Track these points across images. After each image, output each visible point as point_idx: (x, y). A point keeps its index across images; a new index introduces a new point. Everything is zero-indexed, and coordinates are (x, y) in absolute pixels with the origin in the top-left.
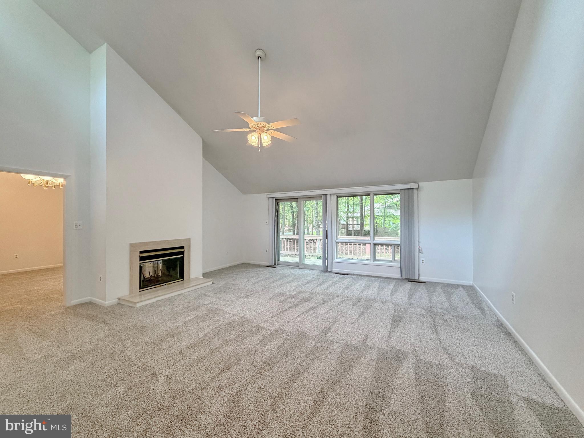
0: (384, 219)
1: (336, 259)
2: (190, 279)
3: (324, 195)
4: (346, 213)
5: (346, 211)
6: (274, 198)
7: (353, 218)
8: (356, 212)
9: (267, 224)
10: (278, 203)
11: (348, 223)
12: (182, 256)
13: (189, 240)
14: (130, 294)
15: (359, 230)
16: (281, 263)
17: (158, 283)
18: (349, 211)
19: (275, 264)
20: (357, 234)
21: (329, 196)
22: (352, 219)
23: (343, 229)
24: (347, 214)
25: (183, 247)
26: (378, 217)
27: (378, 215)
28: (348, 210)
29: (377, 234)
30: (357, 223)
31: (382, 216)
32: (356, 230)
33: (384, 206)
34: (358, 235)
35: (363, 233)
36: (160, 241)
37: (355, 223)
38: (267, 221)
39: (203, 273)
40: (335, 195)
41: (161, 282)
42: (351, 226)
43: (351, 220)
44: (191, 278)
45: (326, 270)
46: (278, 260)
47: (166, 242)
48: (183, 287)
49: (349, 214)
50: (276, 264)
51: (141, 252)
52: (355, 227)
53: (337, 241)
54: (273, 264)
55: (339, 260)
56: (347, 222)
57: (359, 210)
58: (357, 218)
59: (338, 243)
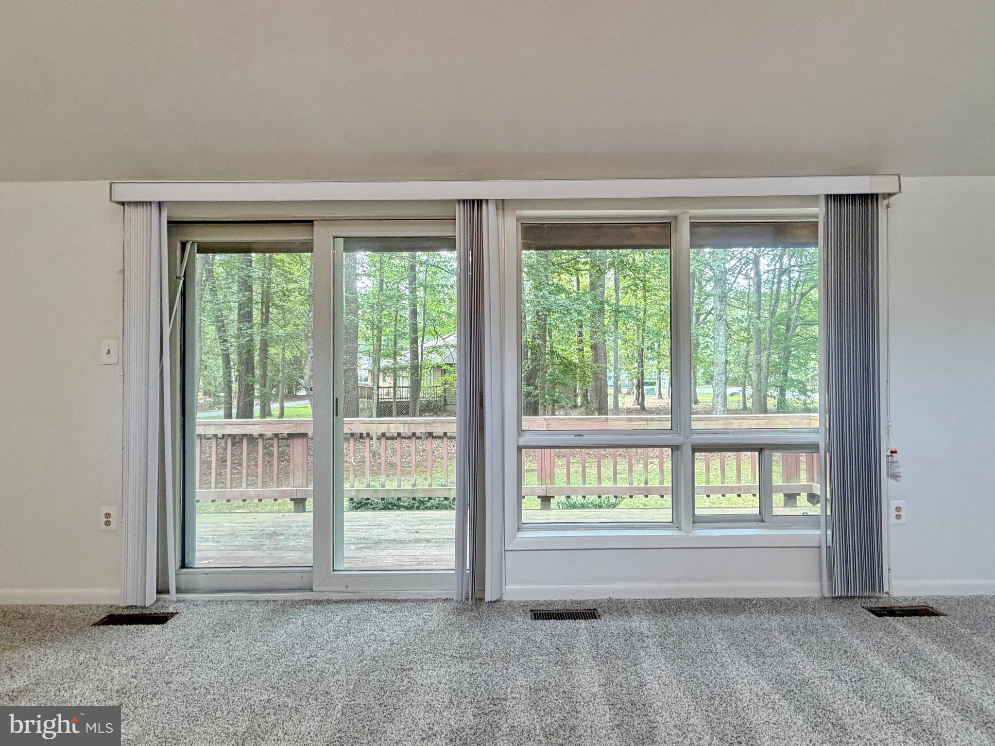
1: (516, 534)
6: (160, 204)
8: (400, 355)
9: (113, 358)
10: (184, 245)
16: (201, 581)
20: (404, 410)
23: (365, 400)
29: (445, 409)
32: (399, 401)
34: (407, 414)
35: (418, 408)
46: (183, 566)
50: (173, 588)
53: (522, 440)
54: (151, 597)
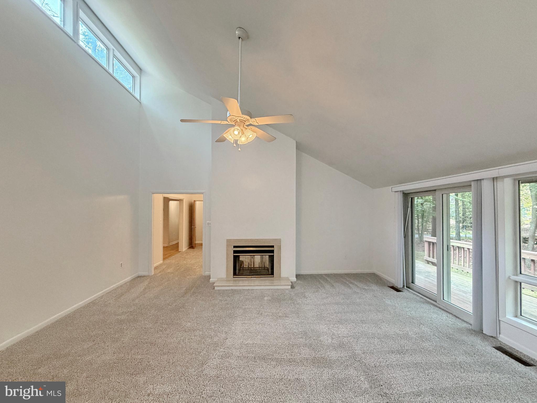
1: (509, 315)
2: (280, 277)
3: (476, 182)
6: (401, 191)
12: (273, 254)
13: (279, 241)
14: (226, 278)
16: (415, 289)
17: (251, 274)
19: (404, 286)
25: (273, 247)
36: (251, 239)
39: (296, 274)
41: (258, 274)
44: (282, 276)
45: (479, 330)
46: (412, 282)
47: (256, 240)
48: (273, 283)
51: (235, 247)
53: (515, 278)
54: (401, 286)
59: (517, 283)
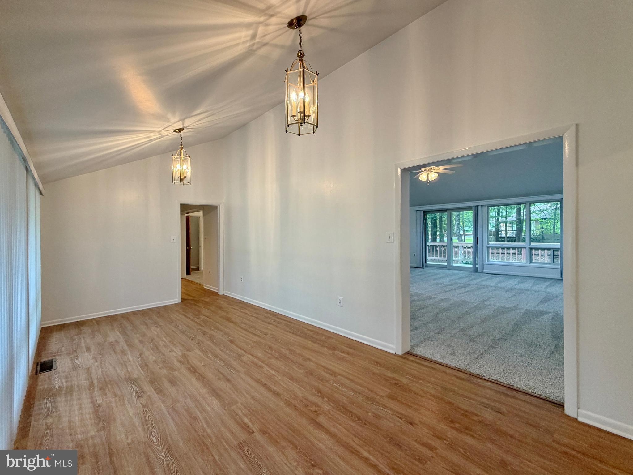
0: (555, 223)
1: (487, 261)
3: (475, 206)
4: (496, 218)
5: (496, 215)
6: (422, 210)
7: (506, 223)
8: (510, 216)
9: (415, 232)
10: (426, 214)
11: (499, 229)
15: (515, 237)
18: (500, 215)
19: (423, 266)
20: (511, 240)
21: (479, 208)
22: (505, 225)
23: (492, 237)
24: (498, 219)
26: (545, 221)
27: (545, 219)
28: (498, 214)
30: (512, 228)
31: (551, 219)
32: (510, 237)
33: (555, 208)
34: (513, 241)
37: (509, 229)
38: (415, 230)
40: (486, 206)
42: (504, 233)
43: (503, 226)
45: (476, 271)
46: (426, 263)
49: (500, 218)
52: (510, 233)
53: (488, 246)
54: (421, 266)
55: (489, 263)
56: (497, 229)
57: (514, 213)
58: (512, 223)
59: (488, 247)
